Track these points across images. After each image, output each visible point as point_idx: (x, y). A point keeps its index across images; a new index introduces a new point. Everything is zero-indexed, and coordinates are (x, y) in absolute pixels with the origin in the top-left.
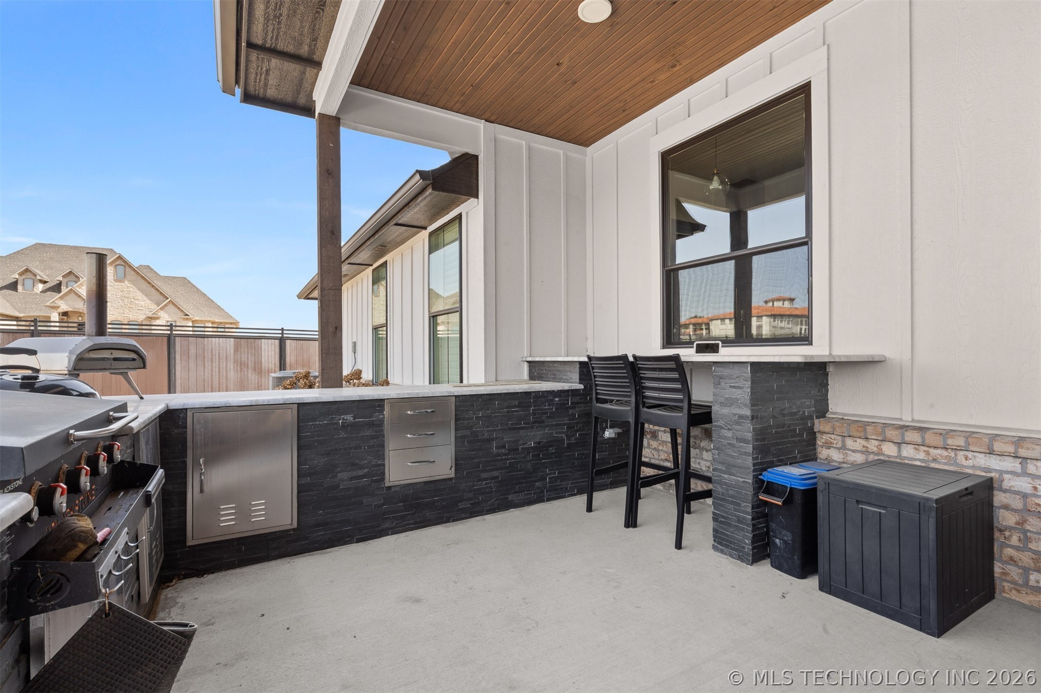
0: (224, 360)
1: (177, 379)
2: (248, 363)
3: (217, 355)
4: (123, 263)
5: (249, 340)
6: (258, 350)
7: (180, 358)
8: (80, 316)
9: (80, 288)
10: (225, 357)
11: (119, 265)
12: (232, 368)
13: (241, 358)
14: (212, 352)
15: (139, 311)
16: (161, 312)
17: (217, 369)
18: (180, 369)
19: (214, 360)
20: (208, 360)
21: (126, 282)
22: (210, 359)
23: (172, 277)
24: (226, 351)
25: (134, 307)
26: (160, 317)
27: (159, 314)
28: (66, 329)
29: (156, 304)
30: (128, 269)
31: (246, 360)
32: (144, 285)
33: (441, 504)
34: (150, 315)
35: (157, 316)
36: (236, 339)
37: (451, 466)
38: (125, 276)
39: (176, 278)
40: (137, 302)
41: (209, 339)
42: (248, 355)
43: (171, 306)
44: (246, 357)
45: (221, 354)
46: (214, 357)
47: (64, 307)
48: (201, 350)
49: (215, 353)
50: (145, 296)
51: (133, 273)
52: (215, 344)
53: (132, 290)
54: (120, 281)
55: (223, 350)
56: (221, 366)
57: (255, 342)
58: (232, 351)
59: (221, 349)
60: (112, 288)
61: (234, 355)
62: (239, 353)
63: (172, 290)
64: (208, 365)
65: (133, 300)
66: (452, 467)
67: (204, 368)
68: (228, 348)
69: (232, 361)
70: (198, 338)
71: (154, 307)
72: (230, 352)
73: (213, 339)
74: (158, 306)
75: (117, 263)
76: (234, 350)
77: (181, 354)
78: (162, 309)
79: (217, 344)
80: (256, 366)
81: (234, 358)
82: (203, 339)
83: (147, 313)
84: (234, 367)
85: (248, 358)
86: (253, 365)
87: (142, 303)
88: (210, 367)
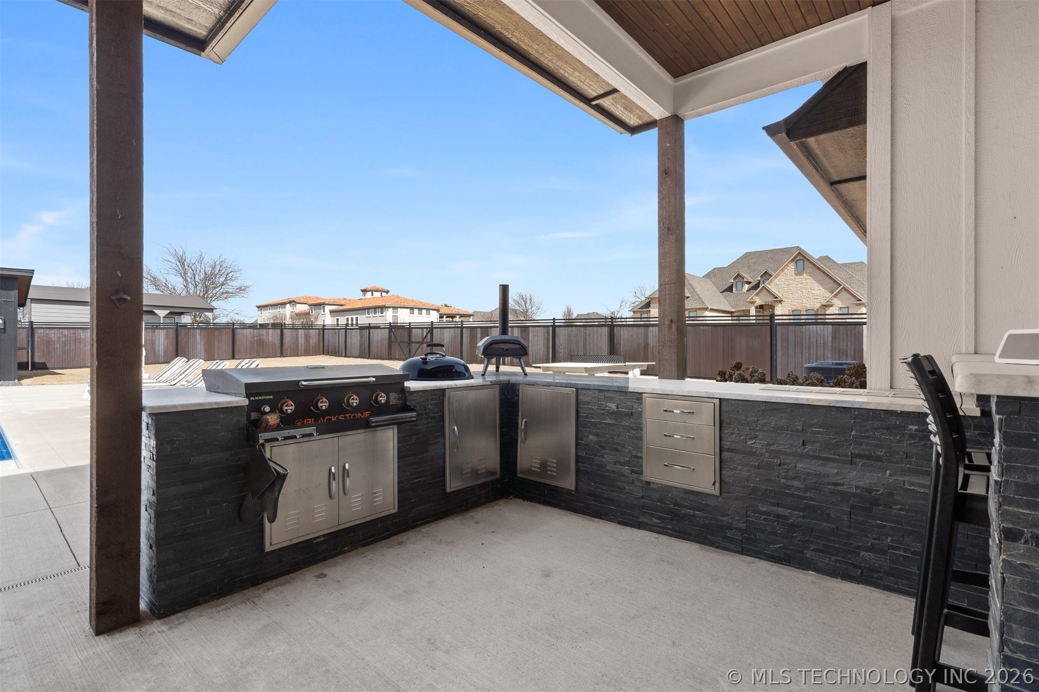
0: (822, 348)
1: (778, 364)
2: (847, 352)
3: (815, 344)
4: (802, 258)
5: (848, 326)
6: (859, 337)
7: (780, 345)
8: (771, 308)
9: (770, 285)
10: (822, 345)
11: (799, 260)
12: (830, 355)
13: (839, 345)
14: (810, 340)
15: (815, 300)
16: (835, 299)
17: (815, 356)
18: (780, 355)
19: (811, 348)
20: (806, 348)
21: (805, 275)
22: (807, 347)
23: (849, 263)
24: (824, 338)
25: (811, 296)
26: (833, 305)
27: (832, 301)
28: (762, 321)
29: (830, 292)
30: (806, 262)
31: (845, 347)
32: (820, 275)
33: (702, 520)
34: (824, 303)
35: (830, 303)
36: (834, 326)
37: (713, 481)
38: (804, 269)
39: (853, 263)
40: (814, 292)
41: (807, 326)
42: (847, 343)
43: (844, 293)
44: (845, 344)
45: (818, 341)
46: (812, 344)
47: (759, 302)
48: (799, 337)
49: (813, 340)
50: (821, 285)
51: (810, 265)
52: (813, 332)
53: (809, 281)
54: (800, 275)
55: (820, 337)
56: (818, 353)
57: (855, 328)
58: (830, 338)
59: (818, 336)
60: (793, 282)
61: (832, 343)
62: (837, 340)
63: (847, 276)
64: (806, 352)
65: (810, 291)
66: (715, 482)
67: (802, 354)
68: (826, 334)
69: (830, 348)
70: (796, 326)
71: (828, 295)
72: (828, 339)
73: (811, 327)
74: (832, 294)
75: (797, 259)
76: (832, 337)
77: (781, 341)
78: (835, 296)
79: (814, 331)
80: (857, 354)
81: (832, 346)
82: (801, 327)
83: (822, 301)
84: (831, 355)
85: (847, 346)
86: (853, 353)
87: (818, 292)
88: (807, 354)
